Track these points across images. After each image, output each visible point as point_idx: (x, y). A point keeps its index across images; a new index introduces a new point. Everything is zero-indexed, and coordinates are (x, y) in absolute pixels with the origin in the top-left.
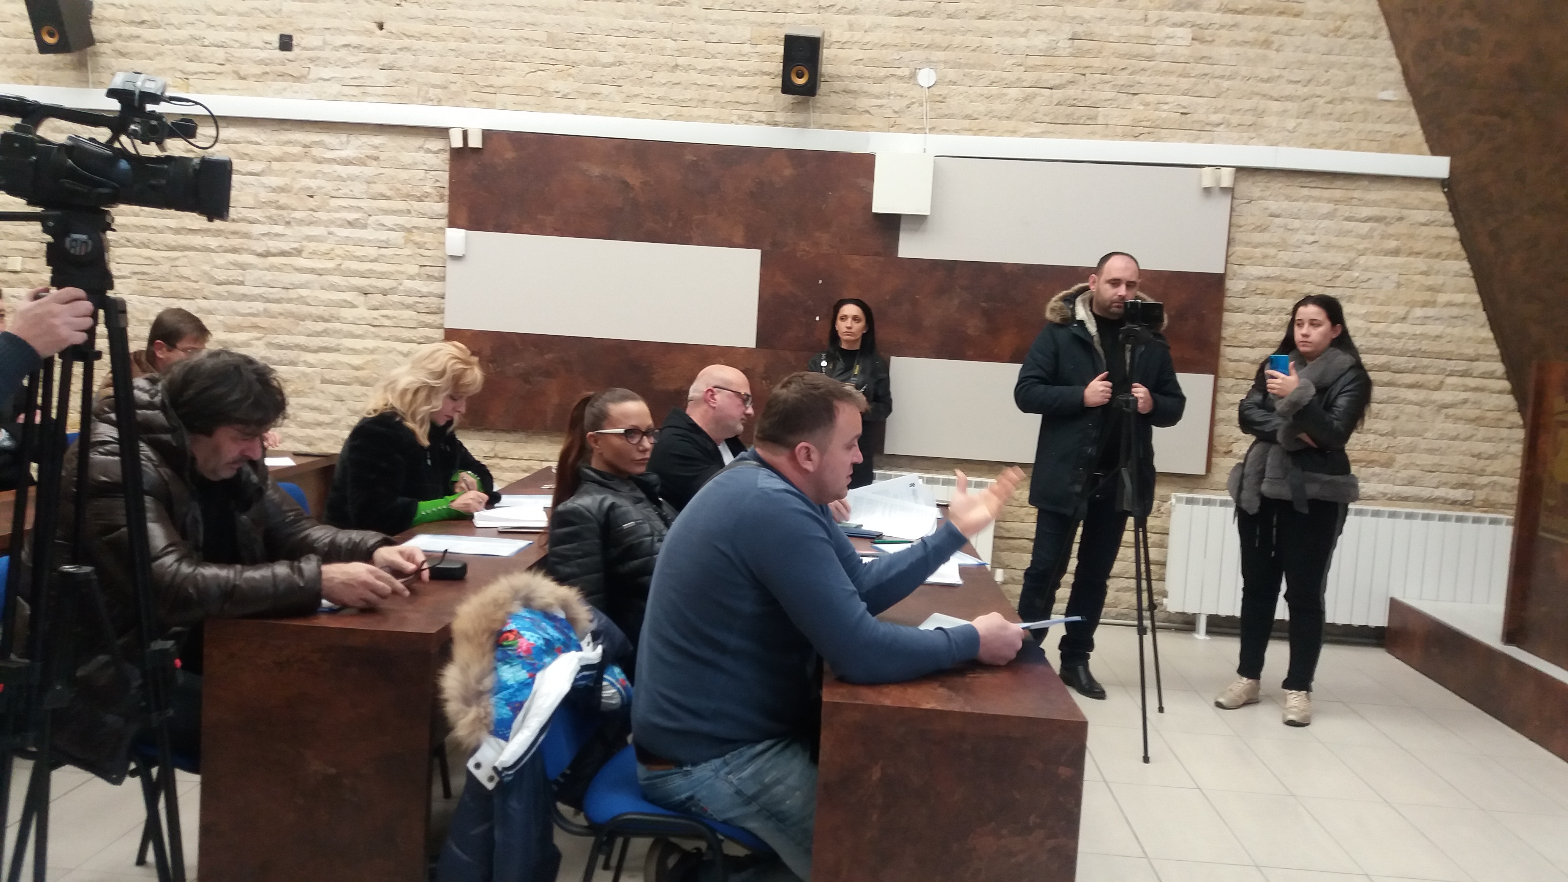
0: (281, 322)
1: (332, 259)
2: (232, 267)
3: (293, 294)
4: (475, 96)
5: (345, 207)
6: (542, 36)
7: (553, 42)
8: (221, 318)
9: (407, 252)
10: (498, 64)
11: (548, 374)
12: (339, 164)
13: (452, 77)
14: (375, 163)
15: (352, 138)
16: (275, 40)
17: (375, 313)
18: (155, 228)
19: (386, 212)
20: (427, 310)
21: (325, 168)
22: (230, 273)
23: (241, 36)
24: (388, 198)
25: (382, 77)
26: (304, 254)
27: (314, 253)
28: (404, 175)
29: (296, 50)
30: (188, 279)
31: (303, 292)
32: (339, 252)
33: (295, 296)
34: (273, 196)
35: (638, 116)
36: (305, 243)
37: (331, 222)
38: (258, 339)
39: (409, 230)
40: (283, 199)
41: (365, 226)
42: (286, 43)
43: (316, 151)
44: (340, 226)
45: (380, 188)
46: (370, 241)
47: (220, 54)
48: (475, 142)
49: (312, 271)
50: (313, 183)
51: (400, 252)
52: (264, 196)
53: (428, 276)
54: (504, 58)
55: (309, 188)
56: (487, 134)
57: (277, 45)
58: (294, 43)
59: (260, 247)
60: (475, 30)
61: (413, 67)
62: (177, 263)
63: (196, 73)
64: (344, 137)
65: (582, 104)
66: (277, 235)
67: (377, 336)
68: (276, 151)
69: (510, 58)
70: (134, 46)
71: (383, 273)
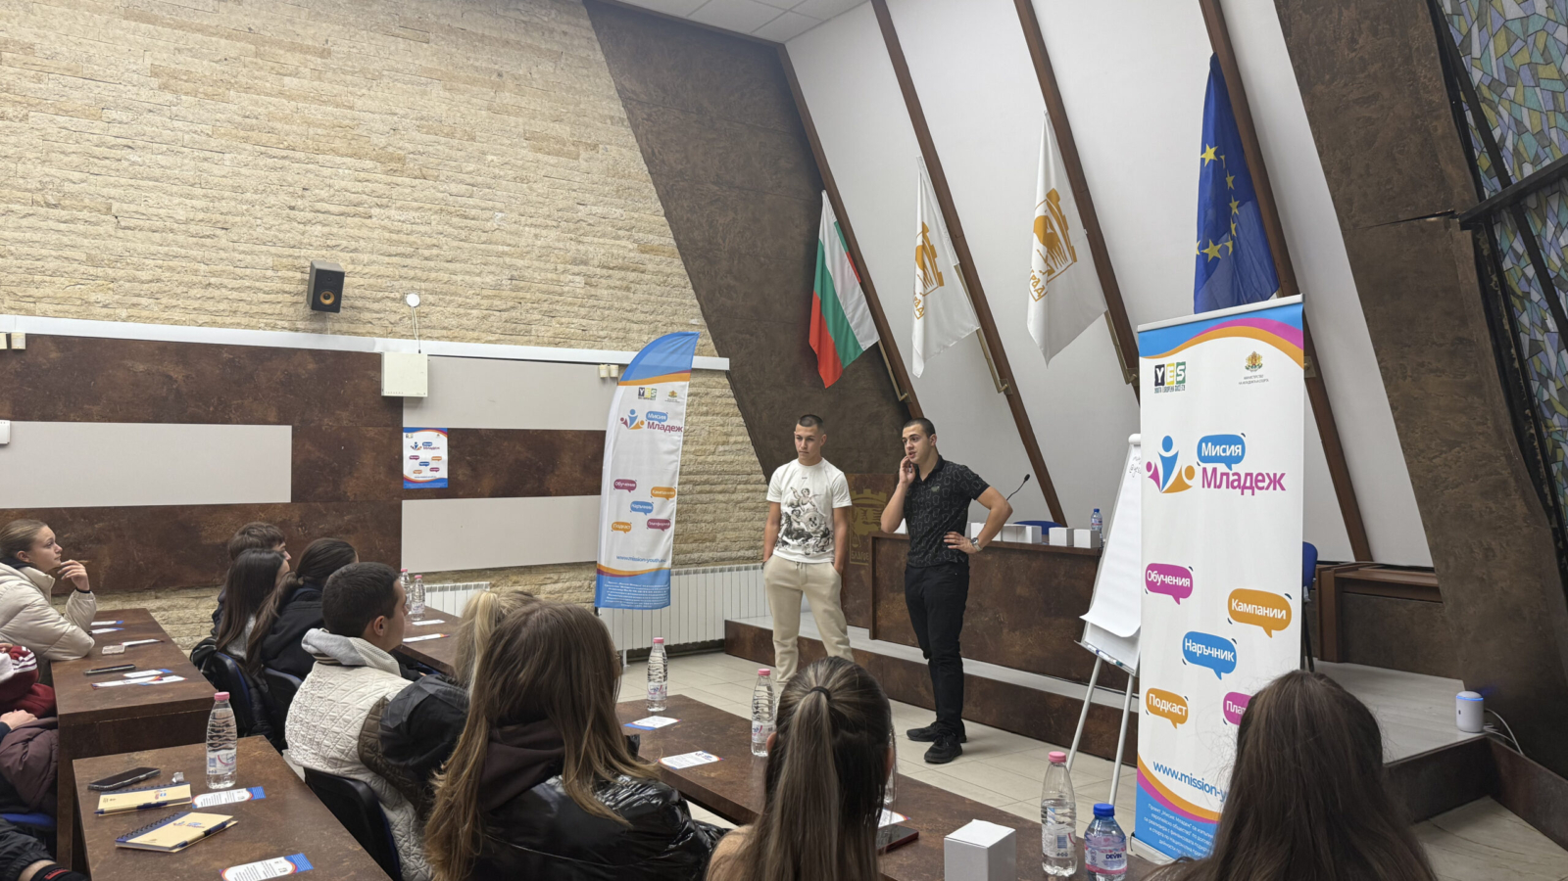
4: (12, 304)
6: (84, 257)
7: (91, 260)
10: (37, 278)
11: (99, 541)
35: (176, 323)
48: (19, 344)
54: (43, 273)
56: (30, 338)
65: (123, 313)
69: (50, 273)
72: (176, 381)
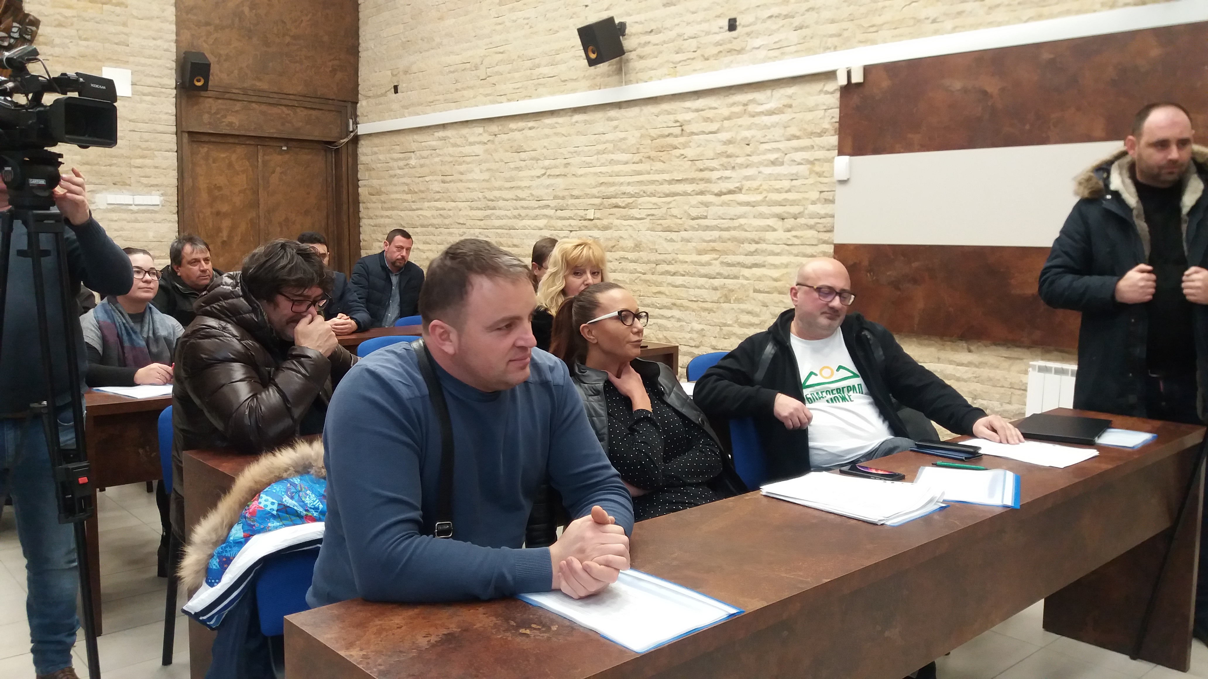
0: (730, 245)
1: (761, 193)
2: (701, 206)
3: (736, 223)
4: (862, 37)
5: (769, 150)
8: (694, 244)
9: (811, 181)
10: (880, 5)
11: (915, 281)
12: (766, 115)
13: (845, 25)
14: (790, 110)
15: (775, 92)
16: (725, 24)
17: (789, 234)
18: (658, 181)
19: (797, 150)
20: (825, 229)
21: (757, 120)
22: (699, 210)
23: (705, 26)
24: (798, 138)
25: (794, 37)
26: (744, 191)
27: (749, 189)
28: (809, 116)
29: (739, 29)
30: (676, 217)
31: (742, 221)
32: (765, 186)
33: (737, 225)
34: (724, 148)
36: (744, 182)
37: (761, 164)
38: (716, 259)
39: (812, 163)
40: (731, 149)
41: (782, 164)
42: (732, 25)
43: (752, 108)
44: (766, 166)
45: (793, 130)
46: (785, 175)
47: (693, 43)
48: (858, 78)
49: (748, 204)
50: (748, 134)
51: (806, 182)
52: (720, 148)
53: (825, 200)
55: (746, 138)
56: (867, 70)
57: (727, 28)
58: (738, 23)
59: (716, 188)
61: (817, 23)
62: (671, 206)
63: (680, 62)
64: (768, 92)
66: (727, 178)
67: (790, 253)
68: (726, 112)
70: (648, 50)
71: (794, 201)
72: (991, 97)
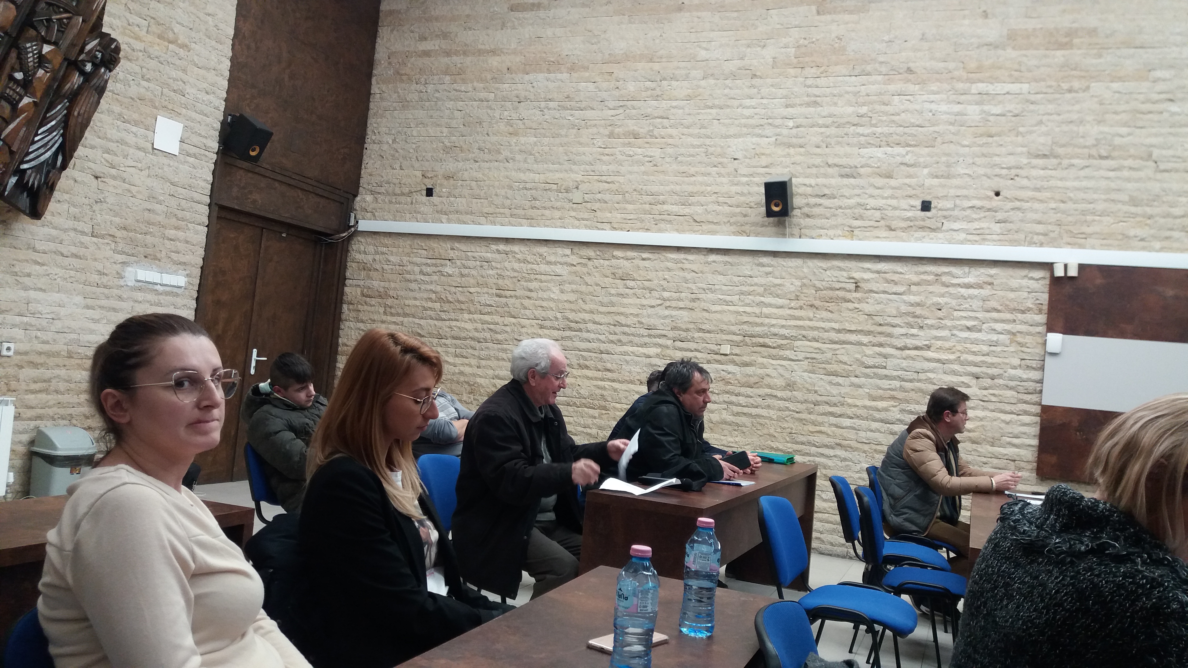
0: (912, 395)
1: (954, 353)
2: (877, 356)
3: (922, 376)
4: (1069, 240)
5: (965, 317)
6: (1126, 198)
7: (1134, 202)
8: (868, 391)
9: (1012, 349)
10: (1089, 218)
12: (962, 287)
13: (1050, 227)
14: (989, 287)
15: (972, 269)
16: (918, 204)
17: (985, 392)
18: (823, 328)
19: (996, 321)
20: (1026, 391)
21: (951, 290)
22: (876, 360)
23: (894, 202)
24: (998, 311)
25: (997, 228)
26: (932, 349)
27: (940, 348)
28: (1012, 295)
29: (933, 211)
30: (845, 363)
31: (931, 375)
32: (960, 348)
33: (924, 378)
34: (911, 309)
36: (933, 341)
37: (955, 327)
38: (895, 406)
39: (1014, 334)
40: (918, 311)
41: (980, 331)
42: (926, 206)
43: (944, 279)
44: (961, 330)
45: (993, 304)
46: (983, 341)
47: (877, 214)
48: (1073, 272)
49: (938, 361)
50: (941, 300)
51: (1006, 349)
52: (904, 308)
53: (1028, 366)
54: (1094, 214)
55: (940, 304)
56: (1082, 267)
57: (920, 208)
58: (932, 206)
59: (899, 343)
60: (1072, 195)
61: (1022, 221)
62: (837, 352)
63: (859, 227)
64: (966, 269)
65: (1158, 245)
66: (913, 335)
67: (985, 409)
68: (915, 278)
69: (1099, 213)
70: (816, 211)
71: (993, 364)
